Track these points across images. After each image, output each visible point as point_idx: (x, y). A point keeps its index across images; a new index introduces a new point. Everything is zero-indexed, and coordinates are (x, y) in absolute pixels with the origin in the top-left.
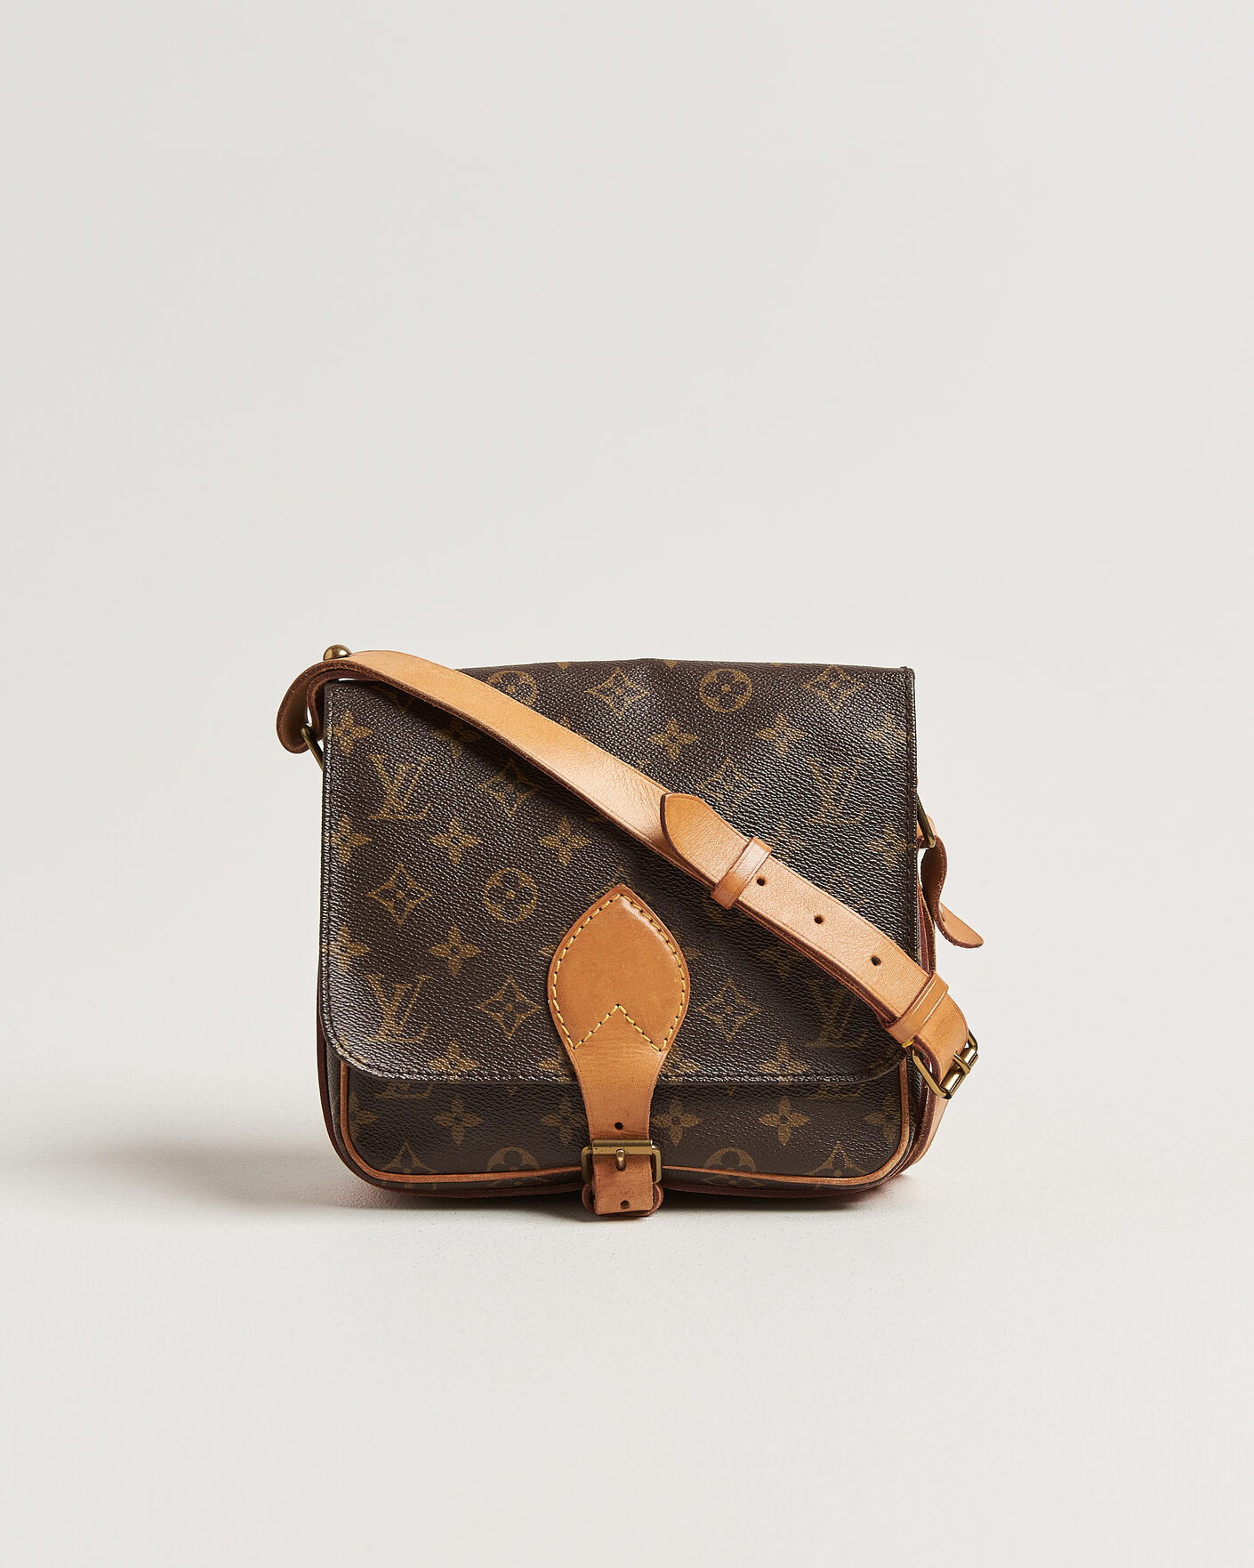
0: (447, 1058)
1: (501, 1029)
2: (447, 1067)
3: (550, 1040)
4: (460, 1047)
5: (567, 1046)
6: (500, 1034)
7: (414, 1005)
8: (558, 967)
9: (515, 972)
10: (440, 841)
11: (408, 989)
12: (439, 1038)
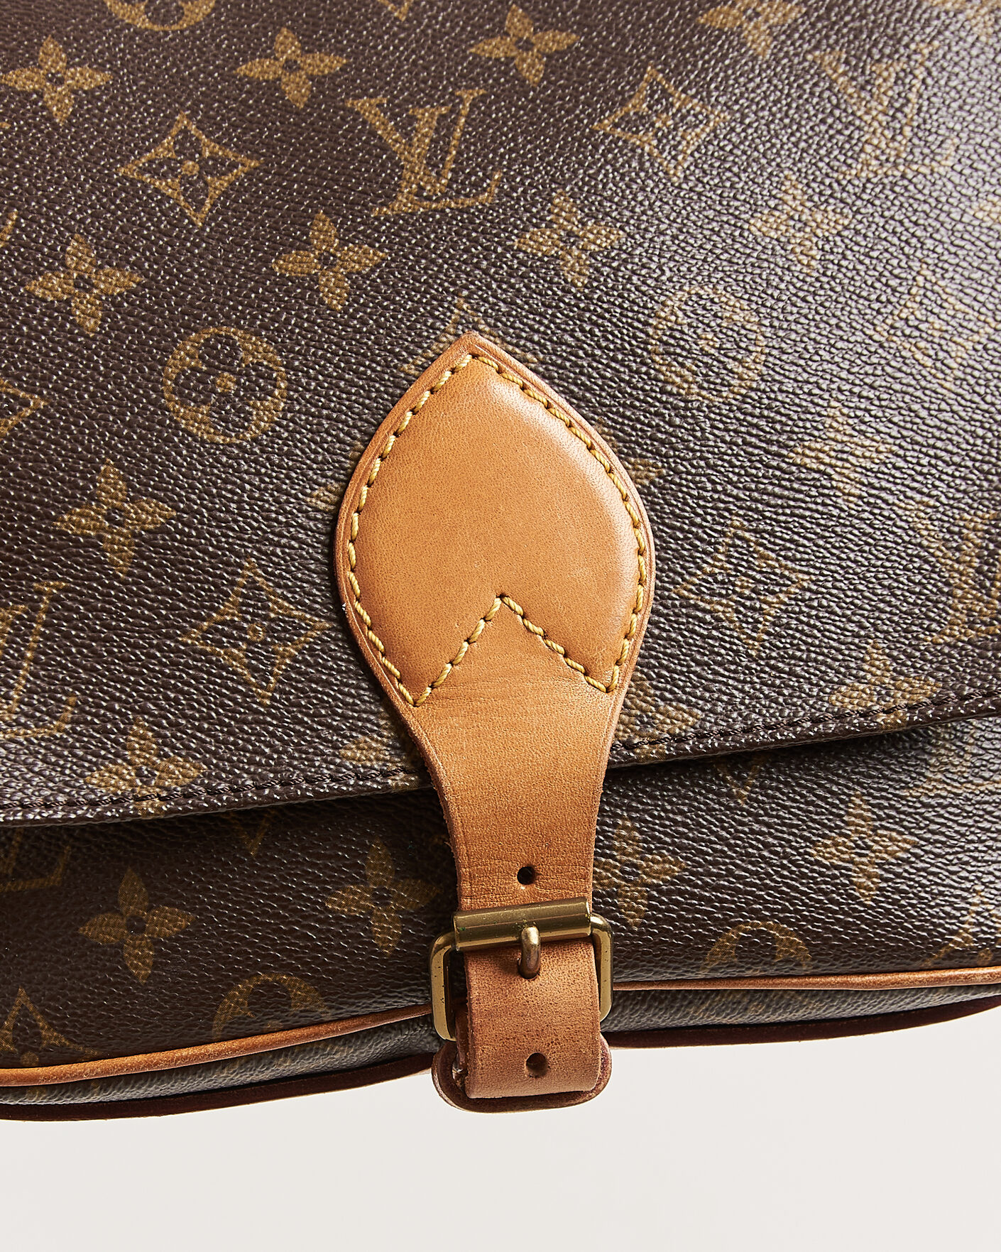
0: (130, 763)
1: (246, 683)
2: (131, 784)
3: (359, 697)
4: (157, 735)
5: (399, 703)
6: (245, 695)
7: (38, 651)
8: (356, 528)
9: (259, 550)
10: (49, 287)
11: (19, 618)
12: (105, 720)
